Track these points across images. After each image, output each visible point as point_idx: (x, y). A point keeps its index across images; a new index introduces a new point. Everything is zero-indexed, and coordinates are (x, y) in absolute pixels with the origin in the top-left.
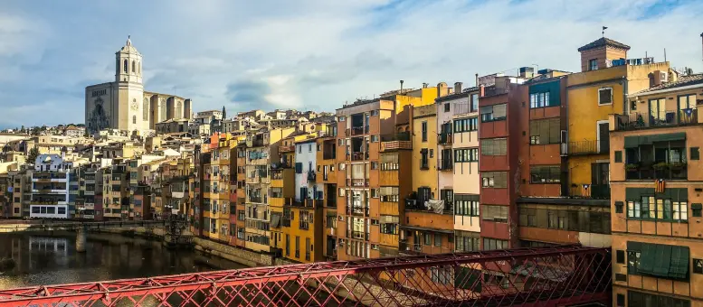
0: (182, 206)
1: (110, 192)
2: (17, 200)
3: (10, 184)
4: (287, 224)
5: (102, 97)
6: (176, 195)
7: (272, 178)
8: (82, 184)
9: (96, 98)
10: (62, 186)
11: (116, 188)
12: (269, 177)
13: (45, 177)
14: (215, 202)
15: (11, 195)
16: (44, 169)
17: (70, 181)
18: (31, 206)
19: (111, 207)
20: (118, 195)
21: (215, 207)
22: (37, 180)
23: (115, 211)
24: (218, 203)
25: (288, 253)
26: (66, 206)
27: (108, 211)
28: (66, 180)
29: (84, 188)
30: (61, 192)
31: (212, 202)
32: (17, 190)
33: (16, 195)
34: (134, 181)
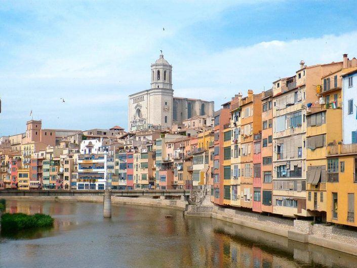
0: (202, 178)
1: (139, 169)
2: (67, 178)
3: (61, 165)
4: (333, 178)
5: (141, 103)
6: (196, 167)
7: (309, 124)
8: (117, 164)
9: (136, 104)
10: (101, 166)
11: (144, 166)
12: (304, 125)
13: (87, 158)
14: (236, 167)
15: (62, 175)
16: (87, 152)
17: (108, 161)
18: (77, 183)
19: (141, 182)
20: (146, 171)
21: (236, 171)
22: (81, 162)
23: (144, 186)
24: (239, 167)
25: (335, 215)
26: (104, 183)
27: (138, 186)
28: (104, 160)
29: (118, 167)
30: (100, 171)
31: (232, 168)
32: (66, 170)
33: (66, 174)
34: (159, 159)
